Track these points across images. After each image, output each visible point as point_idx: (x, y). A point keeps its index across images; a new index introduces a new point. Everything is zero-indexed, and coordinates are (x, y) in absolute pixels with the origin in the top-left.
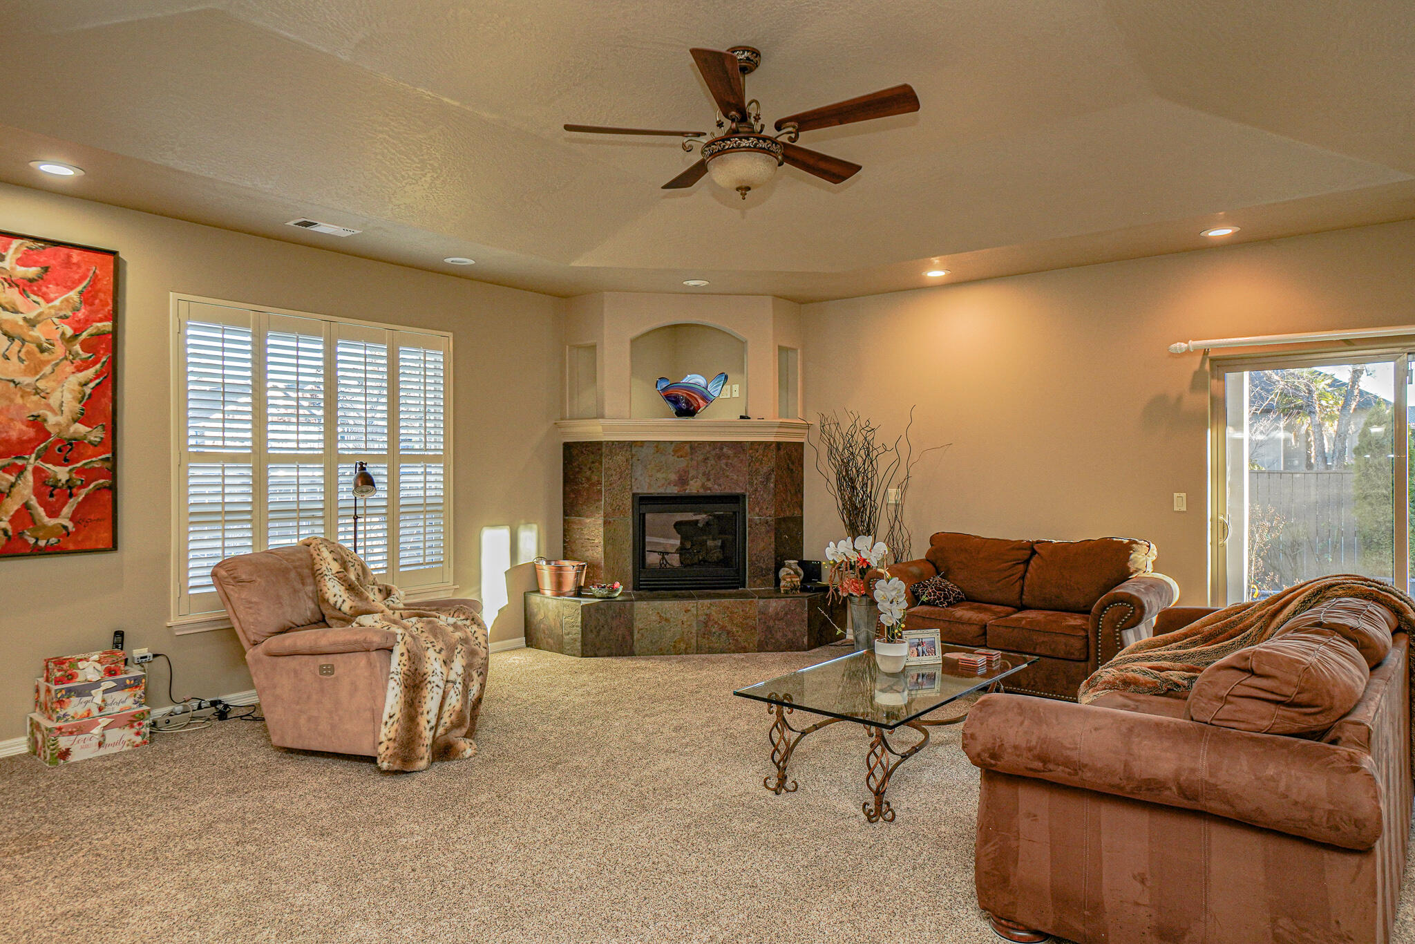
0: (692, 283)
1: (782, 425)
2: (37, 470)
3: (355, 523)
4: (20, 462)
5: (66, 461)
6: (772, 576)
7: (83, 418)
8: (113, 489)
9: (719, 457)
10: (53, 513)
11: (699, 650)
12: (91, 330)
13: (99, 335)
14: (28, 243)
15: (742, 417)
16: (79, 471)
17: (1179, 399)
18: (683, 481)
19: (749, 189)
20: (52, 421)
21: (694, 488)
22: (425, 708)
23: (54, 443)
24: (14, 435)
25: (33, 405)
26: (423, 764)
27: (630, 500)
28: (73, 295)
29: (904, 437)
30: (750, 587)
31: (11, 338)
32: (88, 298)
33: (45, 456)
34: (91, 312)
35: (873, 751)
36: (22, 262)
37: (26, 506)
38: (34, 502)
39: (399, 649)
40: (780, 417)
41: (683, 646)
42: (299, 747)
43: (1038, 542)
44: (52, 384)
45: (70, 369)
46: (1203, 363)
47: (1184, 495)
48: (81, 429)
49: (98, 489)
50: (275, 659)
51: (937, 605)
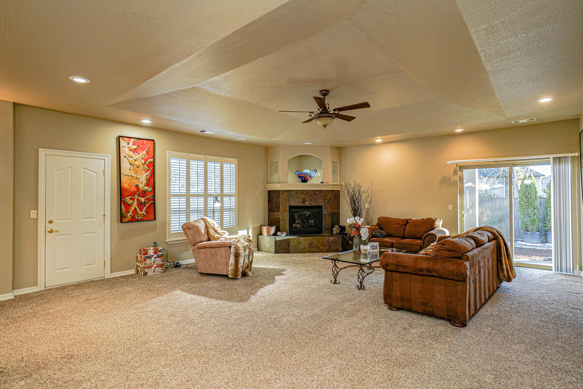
0: (307, 144)
1: (333, 185)
2: (137, 199)
3: (213, 214)
4: (134, 197)
5: (144, 197)
6: (330, 230)
7: (147, 185)
8: (154, 204)
9: (314, 195)
10: (141, 211)
11: (309, 252)
12: (148, 161)
13: (150, 163)
14: (135, 139)
15: (321, 183)
16: (147, 199)
17: (450, 177)
18: (304, 201)
19: (326, 126)
20: (141, 186)
21: (307, 204)
22: (240, 262)
23: (141, 192)
24: (132, 190)
25: (136, 182)
26: (240, 277)
27: (288, 207)
28: (144, 152)
29: (370, 189)
30: (324, 233)
31: (131, 165)
32: (148, 153)
33: (139, 195)
34: (148, 156)
35: (359, 272)
36: (133, 145)
37: (135, 209)
38: (137, 207)
39: (232, 247)
40: (333, 182)
41: (304, 251)
42: (206, 273)
43: (409, 219)
44: (140, 176)
45: (144, 172)
46: (456, 167)
47: (451, 205)
48: (147, 188)
49: (151, 204)
50: (200, 249)
51: (379, 238)
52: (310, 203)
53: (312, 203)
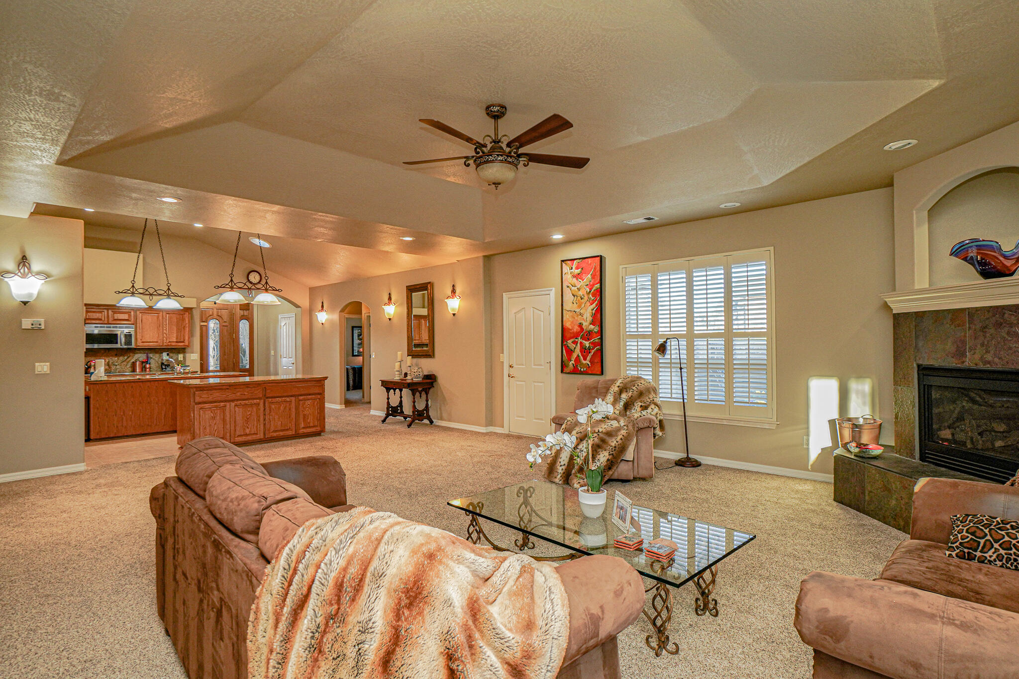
0: (894, 145)
2: (581, 343)
4: (576, 340)
5: (588, 339)
7: (593, 323)
8: (601, 351)
9: (999, 325)
10: (585, 359)
12: (594, 288)
13: (597, 290)
14: (578, 261)
16: (592, 343)
18: (960, 353)
19: (500, 184)
20: (585, 324)
21: (972, 360)
23: (585, 333)
24: (575, 330)
25: (579, 319)
27: (915, 371)
28: (589, 276)
31: (574, 296)
32: (593, 277)
33: (583, 338)
34: (595, 281)
36: (577, 268)
37: (578, 355)
38: (580, 355)
44: (584, 311)
45: (589, 304)
48: (592, 327)
49: (597, 350)
52: (982, 358)
53: (989, 357)
